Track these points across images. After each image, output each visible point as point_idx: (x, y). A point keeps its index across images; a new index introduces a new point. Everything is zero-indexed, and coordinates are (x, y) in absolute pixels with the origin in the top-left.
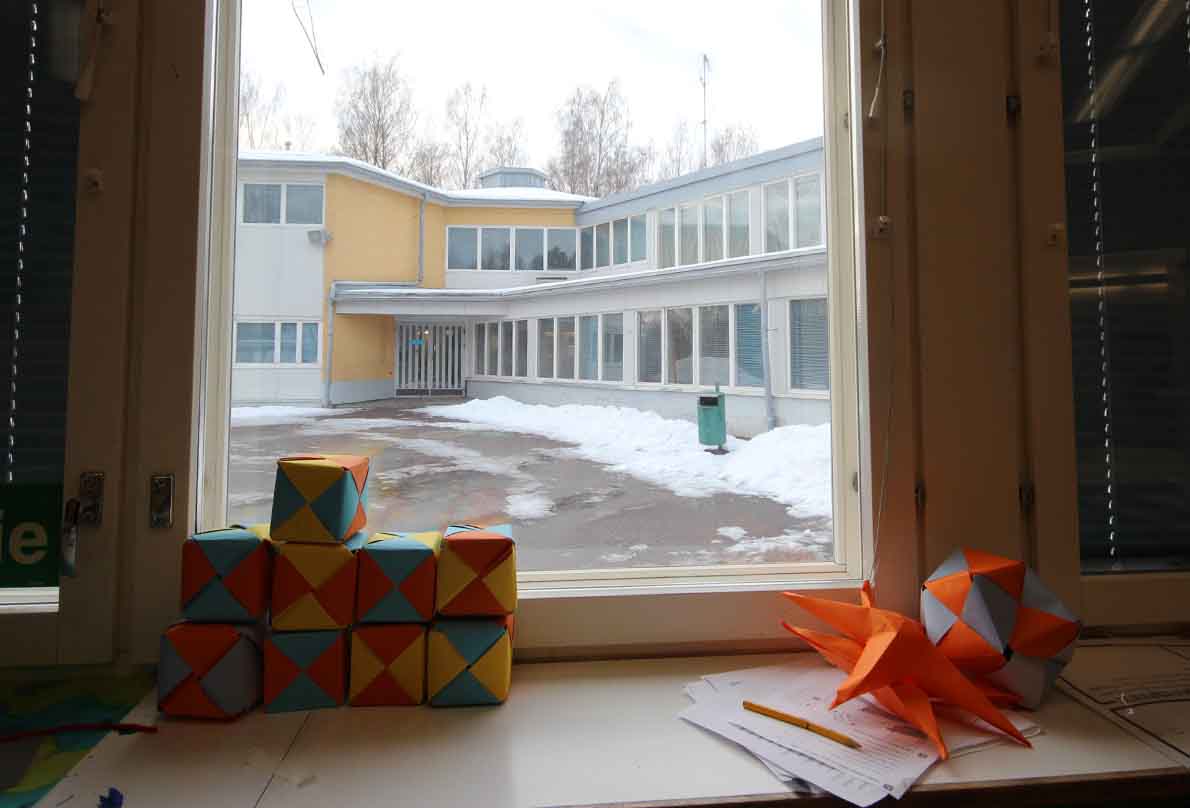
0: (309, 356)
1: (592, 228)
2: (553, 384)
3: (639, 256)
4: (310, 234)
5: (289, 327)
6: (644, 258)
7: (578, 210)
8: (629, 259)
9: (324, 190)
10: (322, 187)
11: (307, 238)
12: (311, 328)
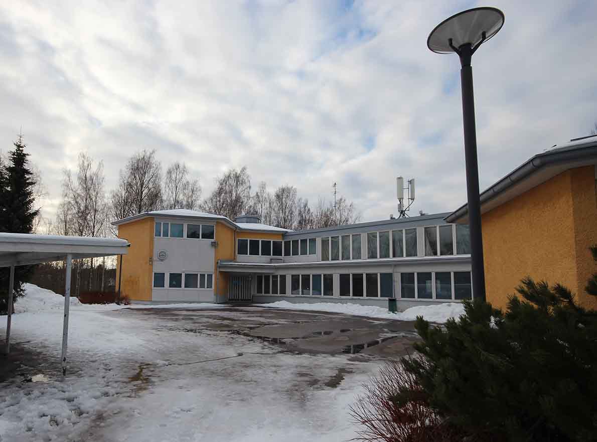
0: (210, 286)
1: (290, 241)
2: (299, 297)
3: (313, 252)
4: (212, 243)
5: (203, 276)
6: (315, 254)
7: (284, 235)
8: (308, 253)
9: (215, 227)
10: (213, 226)
11: (210, 243)
12: (210, 276)
